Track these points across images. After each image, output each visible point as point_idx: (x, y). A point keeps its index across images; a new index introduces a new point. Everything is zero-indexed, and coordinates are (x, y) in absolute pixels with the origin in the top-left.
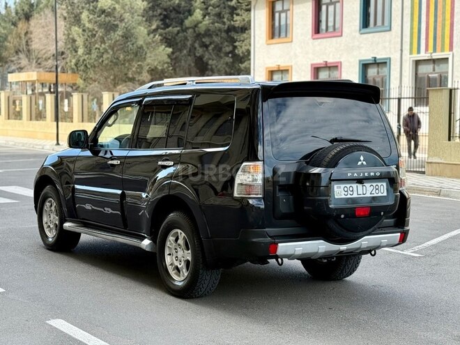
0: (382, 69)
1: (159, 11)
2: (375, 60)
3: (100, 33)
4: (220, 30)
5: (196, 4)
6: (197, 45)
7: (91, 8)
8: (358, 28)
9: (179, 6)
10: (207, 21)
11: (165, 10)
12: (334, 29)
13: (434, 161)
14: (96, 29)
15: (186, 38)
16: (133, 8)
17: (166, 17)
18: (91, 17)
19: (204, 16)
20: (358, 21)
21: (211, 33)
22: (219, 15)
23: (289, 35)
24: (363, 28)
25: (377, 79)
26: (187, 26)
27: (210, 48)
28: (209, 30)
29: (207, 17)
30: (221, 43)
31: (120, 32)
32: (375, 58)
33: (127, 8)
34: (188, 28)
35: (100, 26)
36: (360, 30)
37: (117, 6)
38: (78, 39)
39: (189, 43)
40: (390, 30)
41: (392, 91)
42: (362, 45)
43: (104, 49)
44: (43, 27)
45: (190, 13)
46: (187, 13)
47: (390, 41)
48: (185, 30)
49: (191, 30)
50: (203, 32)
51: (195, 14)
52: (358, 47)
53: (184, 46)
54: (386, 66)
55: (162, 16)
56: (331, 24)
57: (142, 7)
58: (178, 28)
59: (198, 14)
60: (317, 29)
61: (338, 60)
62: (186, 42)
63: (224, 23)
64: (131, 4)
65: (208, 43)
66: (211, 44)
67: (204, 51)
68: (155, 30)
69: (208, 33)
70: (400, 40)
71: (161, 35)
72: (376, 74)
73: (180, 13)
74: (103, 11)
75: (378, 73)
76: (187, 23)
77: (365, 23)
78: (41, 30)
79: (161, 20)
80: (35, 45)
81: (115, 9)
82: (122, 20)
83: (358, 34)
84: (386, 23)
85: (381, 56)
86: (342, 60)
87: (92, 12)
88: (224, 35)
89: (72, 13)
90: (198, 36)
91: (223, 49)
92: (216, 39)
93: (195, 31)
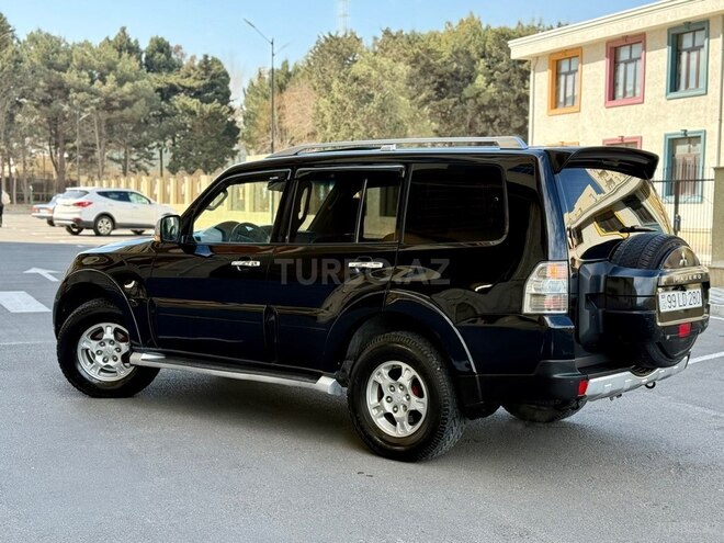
0: (694, 145)
1: (432, 78)
2: (685, 134)
3: (351, 105)
4: (508, 100)
5: (480, 69)
6: (478, 120)
7: (342, 74)
8: (664, 92)
9: (457, 71)
10: (492, 89)
11: (440, 76)
12: (634, 95)
13: (718, 266)
14: (347, 100)
15: (465, 111)
16: (393, 75)
17: (442, 84)
18: (341, 85)
19: (489, 83)
20: (665, 83)
21: (496, 104)
22: (507, 82)
23: (576, 104)
24: (671, 91)
25: (688, 159)
26: (467, 96)
27: (495, 123)
28: (495, 100)
29: (492, 84)
30: (510, 117)
31: (374, 105)
32: (686, 131)
33: (386, 74)
34: (468, 99)
35: (352, 96)
36: (667, 94)
37: (373, 72)
38: (326, 113)
39: (468, 118)
40: (706, 94)
41: (706, 171)
42: (669, 114)
43: (354, 124)
44: (298, 101)
45: (471, 79)
46: (466, 80)
47: (706, 109)
48: (463, 101)
49: (471, 101)
50: (486, 103)
51: (477, 82)
52: (664, 116)
53: (463, 120)
54: (699, 142)
55: (436, 84)
56: (630, 88)
57: (405, 73)
58: (456, 99)
59: (480, 81)
60: (612, 95)
61: (638, 135)
62: (465, 116)
63: (514, 92)
64: (391, 70)
65: (492, 117)
66: (496, 117)
67: (488, 128)
68: (426, 102)
69: (493, 104)
70: (718, 107)
71: (433, 108)
72: (686, 152)
73: (458, 79)
74: (356, 79)
75: (689, 151)
76: (466, 92)
77: (674, 85)
78: (296, 104)
79: (435, 89)
80: (287, 123)
81: (370, 75)
82: (380, 89)
83: (664, 100)
84: (702, 85)
85: (692, 128)
86: (642, 135)
87: (343, 80)
88: (513, 106)
89: (323, 82)
90: (481, 108)
91: (512, 125)
92: (503, 112)
93: (476, 102)
